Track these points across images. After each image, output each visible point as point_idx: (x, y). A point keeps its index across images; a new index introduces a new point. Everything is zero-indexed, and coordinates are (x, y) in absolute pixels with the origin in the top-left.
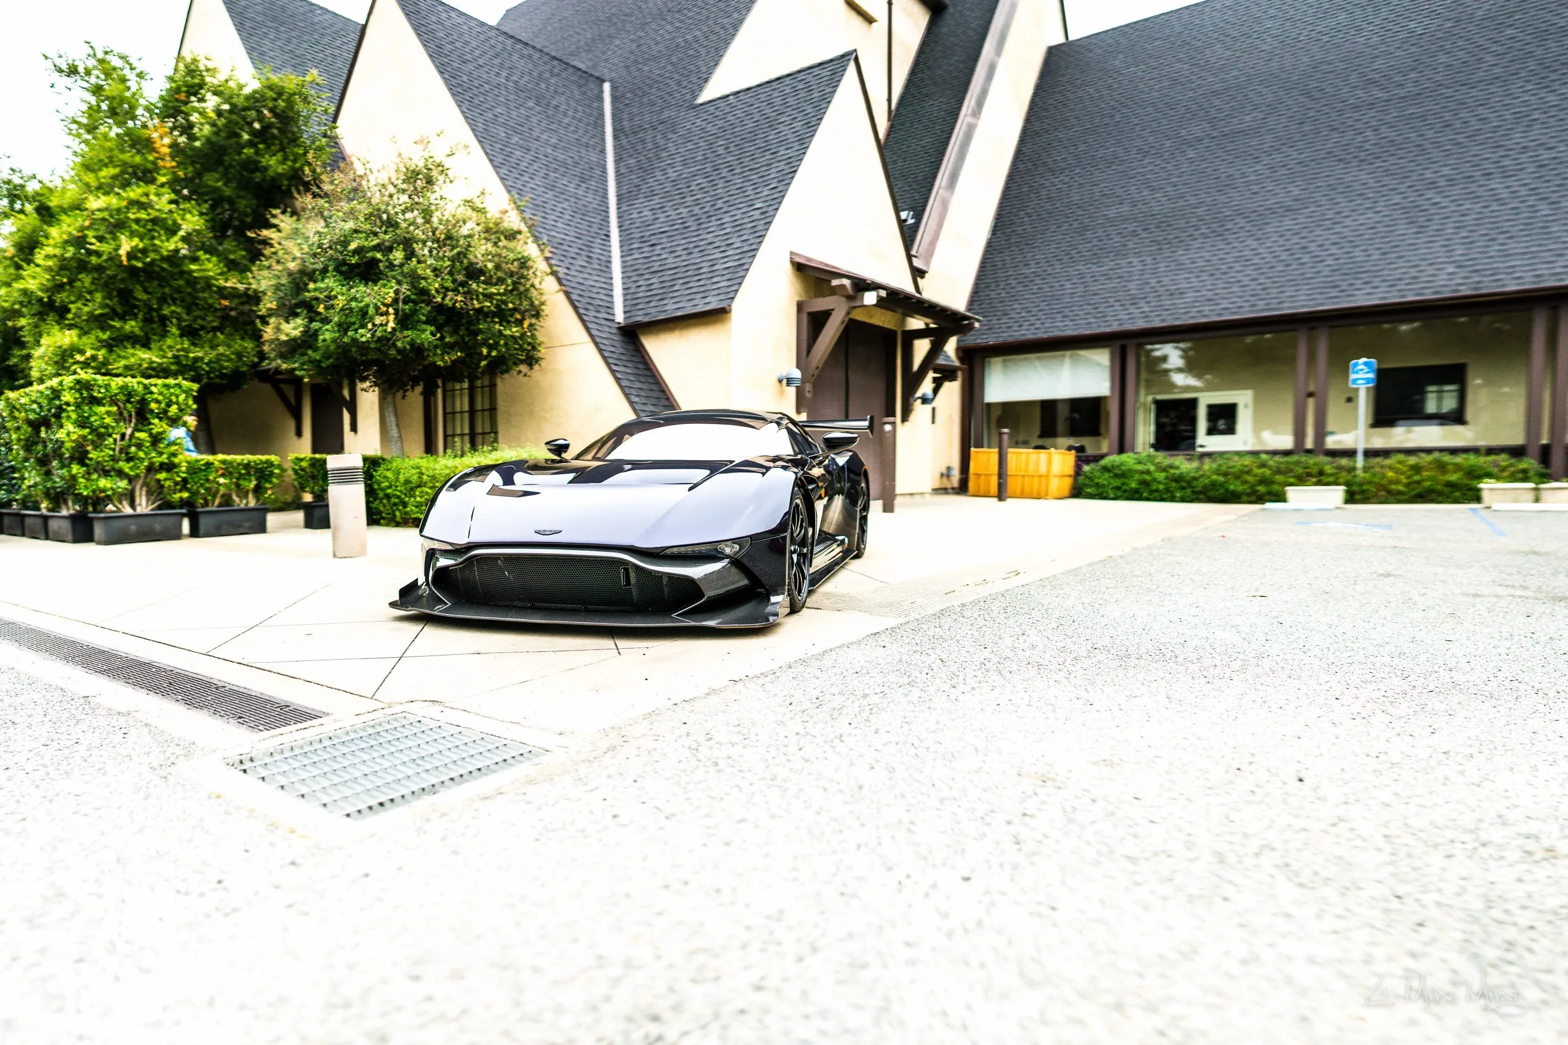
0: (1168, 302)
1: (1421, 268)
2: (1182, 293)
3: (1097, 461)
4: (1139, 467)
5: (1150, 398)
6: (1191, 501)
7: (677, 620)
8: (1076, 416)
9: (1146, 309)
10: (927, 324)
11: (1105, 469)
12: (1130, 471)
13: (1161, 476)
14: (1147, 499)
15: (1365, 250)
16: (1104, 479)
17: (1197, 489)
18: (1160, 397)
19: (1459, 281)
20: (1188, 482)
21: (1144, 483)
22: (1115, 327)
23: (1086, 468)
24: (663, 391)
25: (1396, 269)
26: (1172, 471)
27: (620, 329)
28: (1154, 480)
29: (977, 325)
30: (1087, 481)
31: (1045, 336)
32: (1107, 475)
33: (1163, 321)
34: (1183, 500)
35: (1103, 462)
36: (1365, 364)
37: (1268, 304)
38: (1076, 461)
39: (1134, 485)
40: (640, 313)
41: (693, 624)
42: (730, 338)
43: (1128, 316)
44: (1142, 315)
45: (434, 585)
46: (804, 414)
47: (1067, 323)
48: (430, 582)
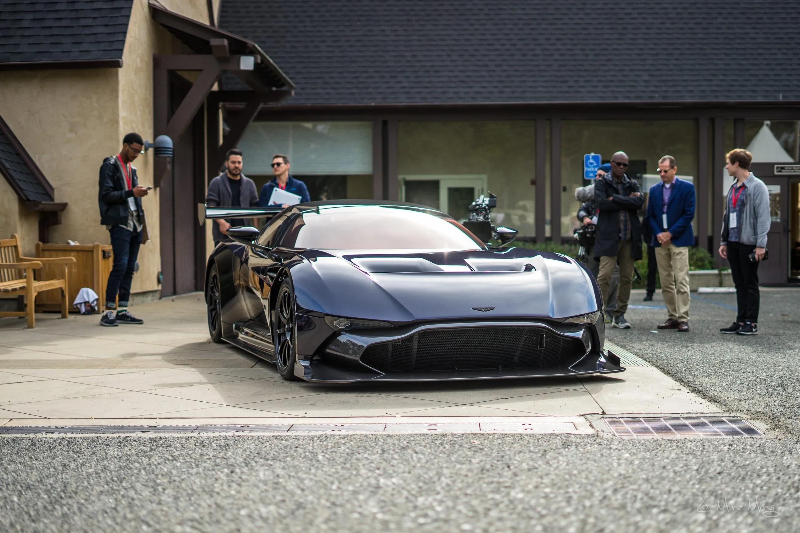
0: (427, 80)
1: (625, 73)
2: (436, 71)
7: (572, 371)
9: (406, 85)
15: (583, 50)
18: (408, 178)
19: (653, 89)
22: (379, 101)
24: (18, 155)
25: (608, 71)
29: (293, 93)
31: (308, 103)
33: (424, 98)
36: (594, 158)
37: (513, 92)
42: (117, 97)
43: (390, 91)
44: (403, 90)
45: (362, 359)
46: (158, 189)
47: (329, 91)
48: (356, 358)
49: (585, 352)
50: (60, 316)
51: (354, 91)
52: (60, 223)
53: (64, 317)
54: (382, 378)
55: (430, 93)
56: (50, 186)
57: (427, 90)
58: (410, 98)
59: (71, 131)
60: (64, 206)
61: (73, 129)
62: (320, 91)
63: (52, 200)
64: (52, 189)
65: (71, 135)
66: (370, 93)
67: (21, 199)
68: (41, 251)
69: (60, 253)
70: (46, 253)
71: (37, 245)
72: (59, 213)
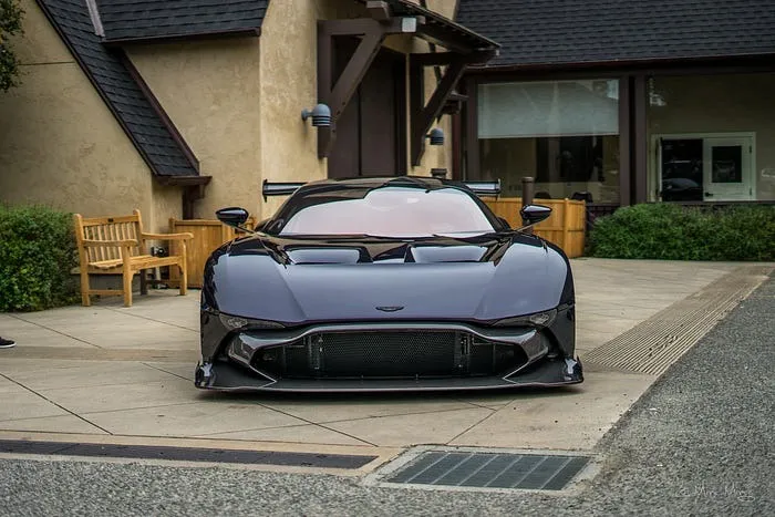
3: (612, 212)
4: (656, 220)
5: (654, 138)
6: (709, 260)
7: (507, 382)
8: (567, 153)
10: (433, 47)
11: (620, 222)
12: (646, 224)
13: (678, 230)
14: (666, 258)
16: (621, 233)
17: (716, 245)
18: (666, 137)
20: (706, 238)
21: (662, 238)
22: (623, 56)
23: (599, 221)
24: (165, 128)
26: (690, 225)
27: (103, 44)
28: (672, 235)
29: (498, 52)
30: (601, 237)
31: (549, 61)
32: (622, 230)
33: (672, 52)
34: (701, 258)
35: (618, 213)
38: (587, 213)
39: (651, 241)
40: (129, 25)
41: (519, 384)
42: (258, 66)
43: (636, 44)
44: (650, 44)
45: (252, 363)
46: (325, 159)
47: (571, 47)
48: (246, 362)
49: (527, 359)
50: (178, 292)
51: (598, 46)
52: (203, 196)
53: (182, 294)
54: (272, 385)
55: (681, 45)
56: (196, 160)
57: (677, 42)
58: (658, 52)
59: (214, 103)
60: (209, 179)
61: (217, 101)
62: (562, 48)
63: (197, 173)
64: (198, 162)
65: (214, 107)
66: (615, 48)
67: (153, 174)
68: (174, 226)
69: (192, 228)
70: (180, 228)
71: (171, 221)
72: (201, 187)
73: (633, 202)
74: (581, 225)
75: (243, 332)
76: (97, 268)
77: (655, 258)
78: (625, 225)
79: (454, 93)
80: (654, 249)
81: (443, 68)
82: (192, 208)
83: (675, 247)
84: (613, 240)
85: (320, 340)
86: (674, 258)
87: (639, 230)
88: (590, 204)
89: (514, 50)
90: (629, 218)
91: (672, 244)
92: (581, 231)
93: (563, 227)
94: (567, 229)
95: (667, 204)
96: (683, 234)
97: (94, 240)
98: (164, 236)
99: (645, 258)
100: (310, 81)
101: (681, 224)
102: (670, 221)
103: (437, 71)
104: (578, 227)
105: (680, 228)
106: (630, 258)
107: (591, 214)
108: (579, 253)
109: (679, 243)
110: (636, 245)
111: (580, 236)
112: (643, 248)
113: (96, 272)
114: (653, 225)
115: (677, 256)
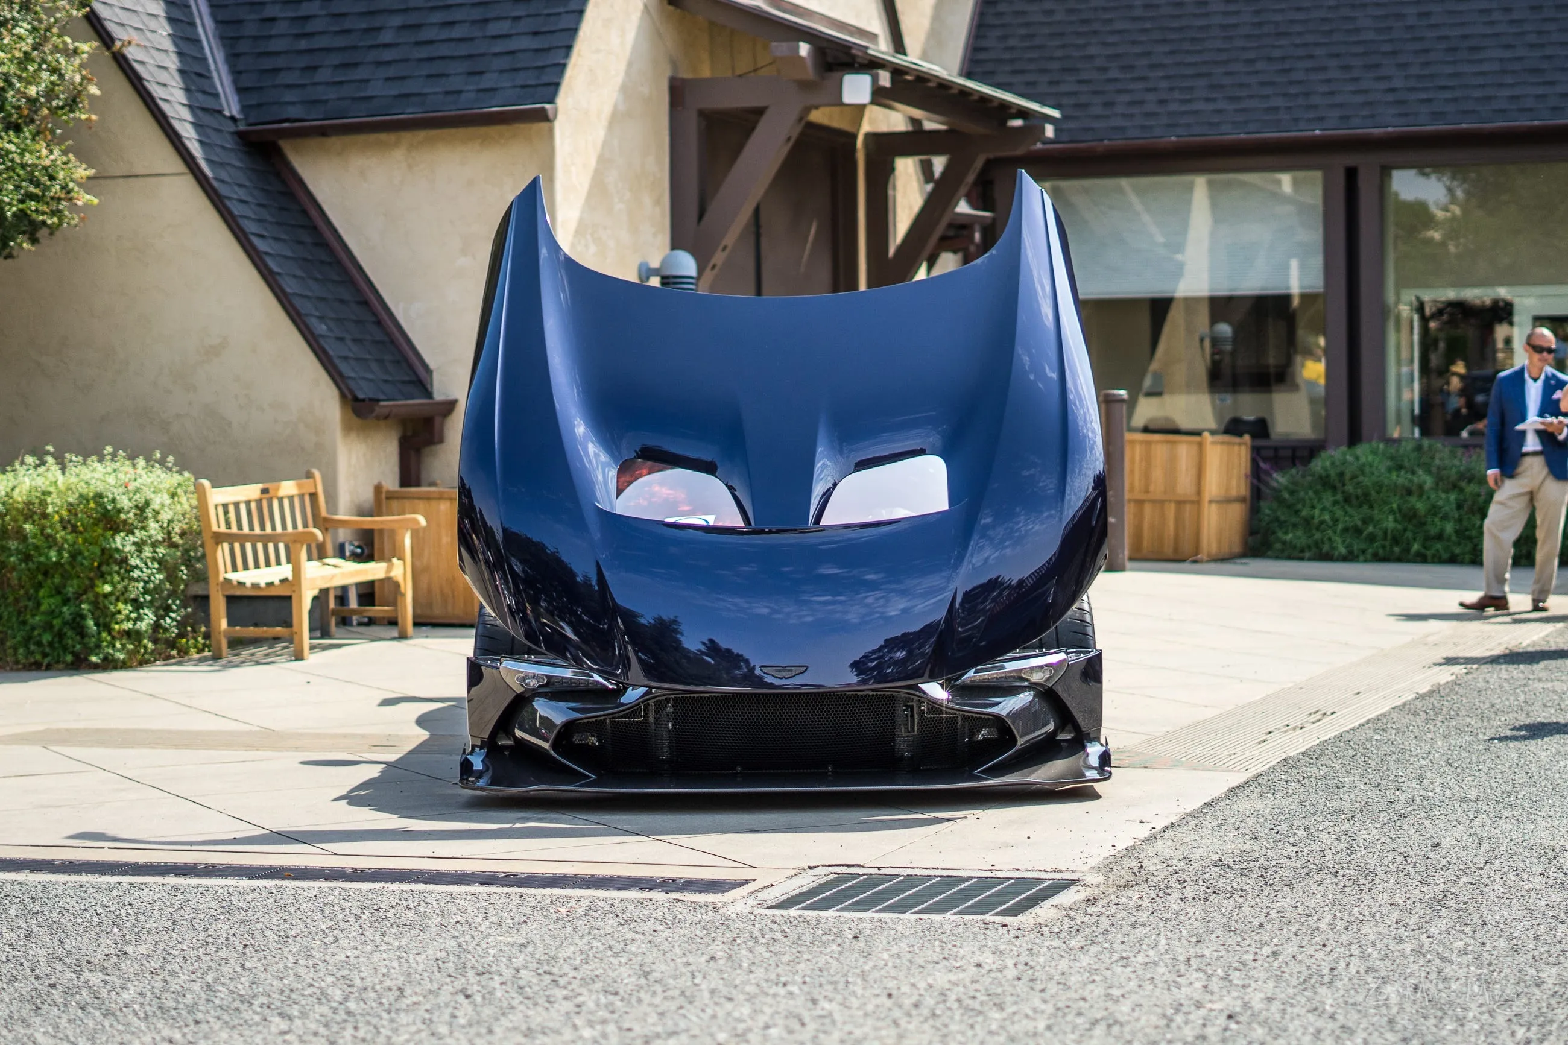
3: (1307, 461)
4: (1401, 479)
5: (1410, 299)
8: (1225, 329)
9: (1399, 83)
10: (915, 122)
11: (1326, 483)
12: (1379, 487)
13: (1447, 500)
14: (1422, 558)
16: (1324, 507)
18: (1429, 295)
21: (1412, 518)
23: (1280, 479)
24: (365, 303)
27: (241, 135)
28: (1434, 510)
30: (1283, 515)
32: (1328, 498)
33: (1436, 115)
35: (1318, 465)
38: (1254, 462)
39: (1390, 523)
40: (289, 96)
42: (551, 180)
43: (1359, 99)
44: (1390, 97)
45: (555, 748)
47: (1221, 105)
48: (546, 746)
49: (1015, 741)
50: (394, 633)
51: (1279, 102)
52: (441, 440)
53: (403, 636)
54: (588, 784)
55: (1455, 100)
56: (426, 368)
57: (1448, 95)
58: (1406, 115)
60: (451, 405)
61: (468, 248)
62: (1200, 106)
63: (429, 394)
64: (430, 372)
66: (1315, 107)
67: (343, 396)
68: (382, 501)
69: (421, 505)
70: (395, 504)
71: (378, 489)
72: (438, 420)
73: (1354, 437)
74: (1240, 487)
75: (541, 695)
76: (241, 584)
77: (1399, 560)
78: (1334, 488)
79: (963, 208)
80: (1396, 541)
81: (939, 163)
82: (419, 463)
83: (1440, 537)
84: (1308, 521)
85: (669, 709)
86: (1439, 560)
87: (1365, 499)
88: (1261, 442)
89: (1098, 110)
90: (1341, 474)
91: (1433, 531)
92: (1242, 500)
93: (1199, 492)
94: (1206, 497)
95: (1426, 442)
96: (1459, 507)
97: (234, 529)
98: (368, 522)
99: (1378, 558)
100: (658, 202)
101: (1455, 486)
102: (1429, 481)
103: (926, 169)
104: (1234, 493)
105: (1453, 497)
106: (1344, 559)
107: (1262, 465)
108: (1237, 549)
109: (1449, 528)
110: (1358, 531)
111: (1237, 513)
112: (1372, 538)
113: (238, 593)
114: (1394, 488)
115: (1445, 556)
